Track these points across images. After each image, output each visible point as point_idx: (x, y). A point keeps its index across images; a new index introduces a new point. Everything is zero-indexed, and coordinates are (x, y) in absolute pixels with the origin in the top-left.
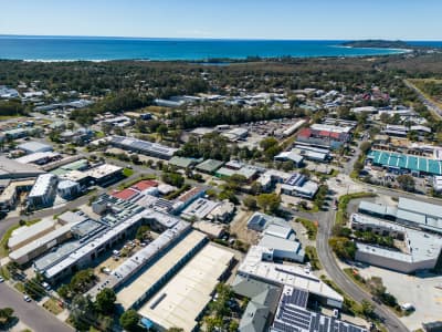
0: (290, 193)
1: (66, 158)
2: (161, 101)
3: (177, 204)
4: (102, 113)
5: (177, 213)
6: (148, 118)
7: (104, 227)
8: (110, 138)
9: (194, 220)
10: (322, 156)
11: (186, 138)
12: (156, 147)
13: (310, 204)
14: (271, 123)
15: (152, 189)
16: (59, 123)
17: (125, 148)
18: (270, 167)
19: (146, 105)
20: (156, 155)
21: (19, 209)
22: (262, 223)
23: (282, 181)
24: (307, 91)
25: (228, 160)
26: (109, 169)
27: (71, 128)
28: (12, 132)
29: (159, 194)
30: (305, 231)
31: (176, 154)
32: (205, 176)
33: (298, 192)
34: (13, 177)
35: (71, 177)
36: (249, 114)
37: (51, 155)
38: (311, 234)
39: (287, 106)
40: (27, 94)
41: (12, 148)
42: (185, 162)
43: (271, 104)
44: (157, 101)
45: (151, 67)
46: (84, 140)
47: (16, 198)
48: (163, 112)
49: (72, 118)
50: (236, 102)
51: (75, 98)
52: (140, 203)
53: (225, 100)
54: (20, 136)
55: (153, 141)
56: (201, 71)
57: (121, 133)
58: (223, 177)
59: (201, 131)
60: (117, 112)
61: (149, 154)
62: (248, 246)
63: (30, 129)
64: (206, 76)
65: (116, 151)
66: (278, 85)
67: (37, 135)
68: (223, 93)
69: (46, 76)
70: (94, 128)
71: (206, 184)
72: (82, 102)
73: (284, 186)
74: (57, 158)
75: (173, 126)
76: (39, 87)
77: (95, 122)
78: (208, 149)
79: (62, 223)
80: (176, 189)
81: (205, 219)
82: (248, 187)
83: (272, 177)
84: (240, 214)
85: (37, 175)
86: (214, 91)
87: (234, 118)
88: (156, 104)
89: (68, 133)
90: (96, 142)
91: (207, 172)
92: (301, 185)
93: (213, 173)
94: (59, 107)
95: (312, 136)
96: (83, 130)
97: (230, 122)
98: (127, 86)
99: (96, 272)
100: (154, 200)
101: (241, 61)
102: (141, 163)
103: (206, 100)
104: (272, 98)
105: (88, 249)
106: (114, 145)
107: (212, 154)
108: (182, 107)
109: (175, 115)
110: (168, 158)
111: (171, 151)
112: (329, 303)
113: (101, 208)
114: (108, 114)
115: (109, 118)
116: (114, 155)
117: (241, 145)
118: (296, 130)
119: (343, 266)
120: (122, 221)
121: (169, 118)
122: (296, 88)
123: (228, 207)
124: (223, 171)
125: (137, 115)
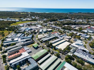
0: (83, 37)
1: (43, 28)
2: (59, 20)
3: (61, 35)
4: (48, 21)
5: (61, 37)
6: (56, 23)
7: (50, 37)
8: (50, 25)
9: (64, 38)
10: (92, 32)
11: (63, 26)
12: (58, 27)
13: (87, 39)
14: (81, 25)
15: (57, 33)
16: (42, 23)
17: (52, 27)
18: (80, 32)
19: (56, 21)
20: (58, 29)
21: (38, 33)
22: (76, 40)
23: (82, 35)
24: (92, 20)
25: (71, 30)
26: (50, 30)
27: (44, 23)
28: (35, 23)
29: (58, 34)
30: (85, 43)
31: (61, 29)
32: (66, 33)
33: (85, 37)
34: (37, 29)
35: (45, 30)
36: (77, 23)
37: (41, 27)
38: (86, 43)
39: (86, 22)
40: (36, 18)
41: (36, 25)
42: (63, 30)
43: (82, 22)
44: (58, 20)
45: (57, 14)
46: (46, 25)
47: (37, 32)
48: (59, 22)
49: (44, 22)
50: (74, 21)
51: (44, 19)
52: (55, 35)
53: (72, 20)
54: (37, 24)
55: (57, 26)
56: (67, 15)
57: (52, 25)
58: (70, 33)
59: (66, 26)
60: (51, 21)
61: (56, 28)
62: (73, 42)
63: (38, 23)
64: (68, 16)
65: (51, 27)
66: (85, 18)
67: (39, 24)
68: (72, 19)
69: (39, 15)
70: (47, 24)
71: (66, 34)
72: (45, 20)
73: (82, 36)
74: (42, 27)
75: (61, 24)
76: (38, 17)
77: (47, 23)
78: (67, 28)
79: (44, 35)
80: (61, 34)
81: (66, 38)
82: (75, 35)
83: (80, 34)
84: (72, 39)
85: (40, 29)
86: (70, 19)
87: (73, 24)
88: (58, 21)
89: (43, 24)
90: (48, 26)
91: (67, 32)
92: (86, 36)
93: (68, 32)
94: (42, 20)
95: (91, 28)
96: (46, 24)
97: (72, 24)
98: (53, 17)
99: (49, 42)
100: (57, 34)
101: (77, 13)
102: (55, 30)
103: (68, 20)
104: (83, 21)
105: (48, 39)
106: (51, 26)
107: (68, 29)
108: (63, 21)
109: (61, 22)
110: (60, 29)
111: (60, 28)
112: (87, 52)
113: (49, 34)
114: (49, 22)
115: (50, 22)
116: (51, 28)
117: (74, 29)
118: (87, 27)
119: (91, 48)
120: (53, 36)
121: (60, 23)
122: (89, 19)
123: (70, 37)
124: (70, 32)
125: (55, 22)
